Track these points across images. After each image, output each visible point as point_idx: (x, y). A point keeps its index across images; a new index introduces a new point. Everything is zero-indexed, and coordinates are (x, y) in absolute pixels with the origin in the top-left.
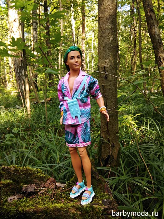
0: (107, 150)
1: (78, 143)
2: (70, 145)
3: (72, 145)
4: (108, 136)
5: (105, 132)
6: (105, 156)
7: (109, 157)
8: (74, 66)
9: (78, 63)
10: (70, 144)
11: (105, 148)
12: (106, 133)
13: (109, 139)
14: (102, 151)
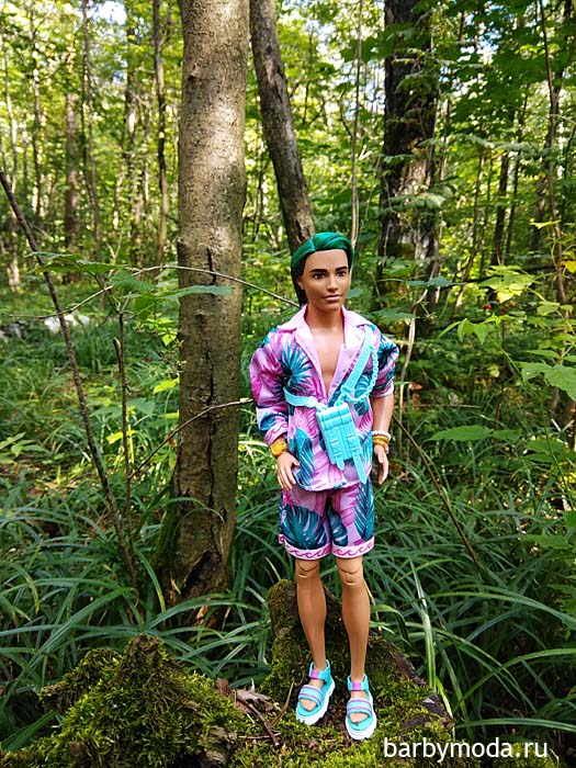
0: (202, 537)
1: (345, 545)
2: (307, 554)
3: (313, 552)
4: (208, 487)
5: (197, 474)
6: (191, 559)
7: (206, 558)
8: (323, 301)
9: (337, 293)
10: (308, 551)
11: (192, 530)
12: (201, 479)
13: (211, 496)
14: (181, 541)
